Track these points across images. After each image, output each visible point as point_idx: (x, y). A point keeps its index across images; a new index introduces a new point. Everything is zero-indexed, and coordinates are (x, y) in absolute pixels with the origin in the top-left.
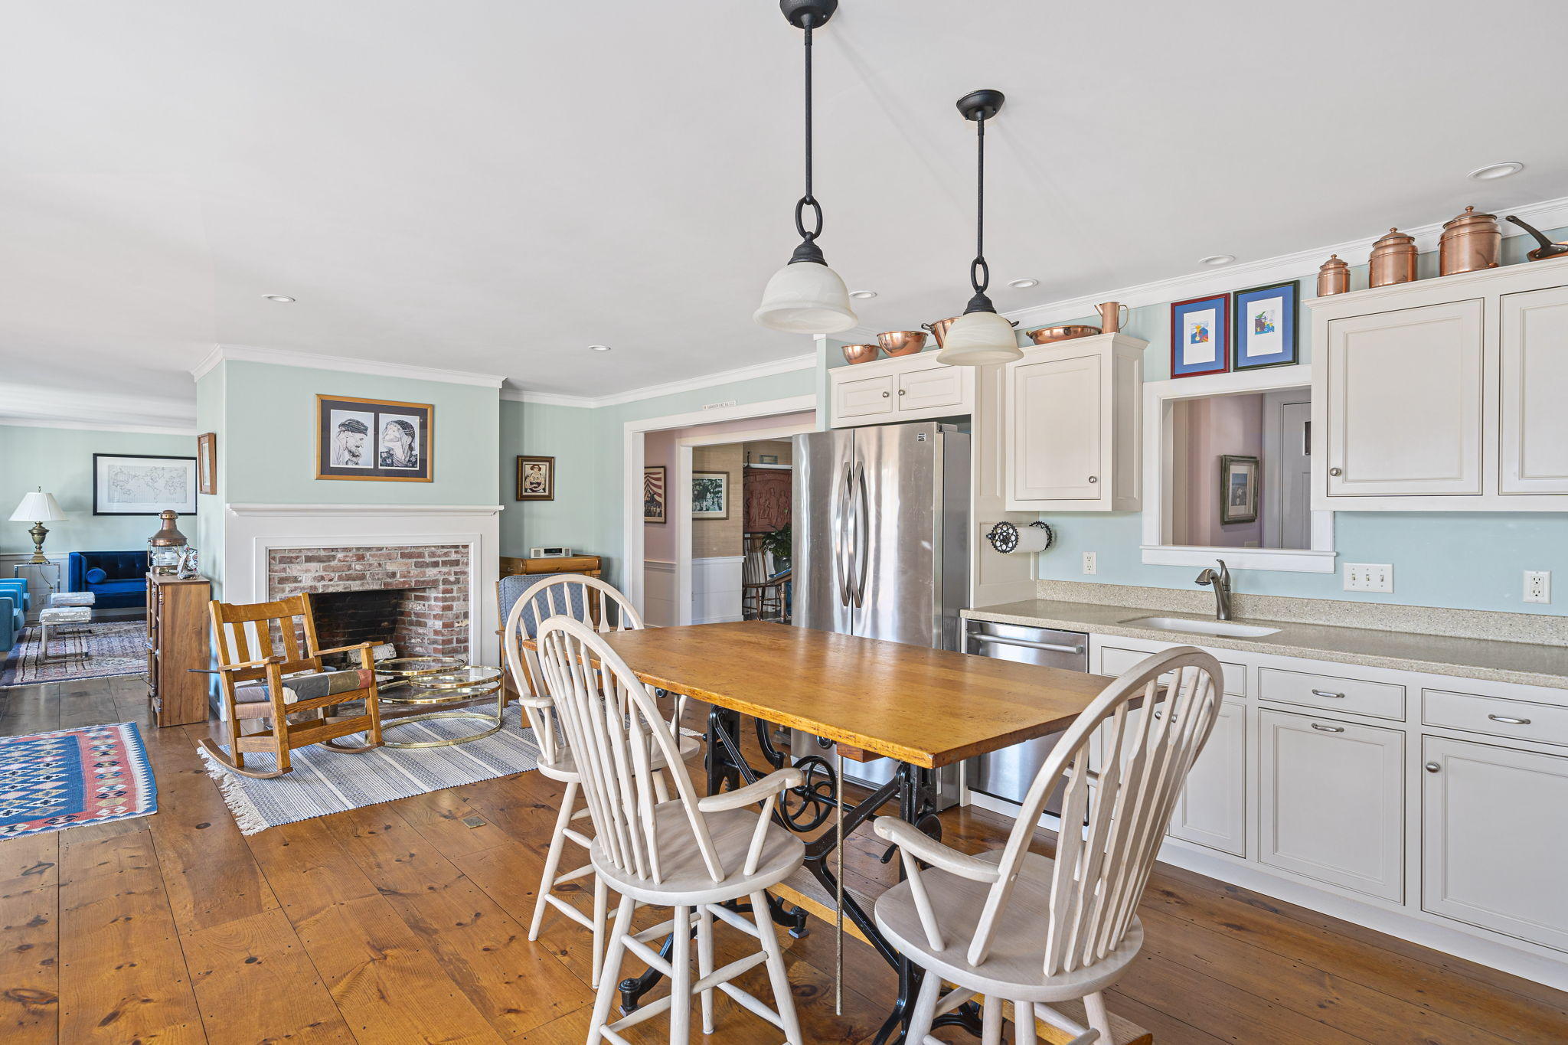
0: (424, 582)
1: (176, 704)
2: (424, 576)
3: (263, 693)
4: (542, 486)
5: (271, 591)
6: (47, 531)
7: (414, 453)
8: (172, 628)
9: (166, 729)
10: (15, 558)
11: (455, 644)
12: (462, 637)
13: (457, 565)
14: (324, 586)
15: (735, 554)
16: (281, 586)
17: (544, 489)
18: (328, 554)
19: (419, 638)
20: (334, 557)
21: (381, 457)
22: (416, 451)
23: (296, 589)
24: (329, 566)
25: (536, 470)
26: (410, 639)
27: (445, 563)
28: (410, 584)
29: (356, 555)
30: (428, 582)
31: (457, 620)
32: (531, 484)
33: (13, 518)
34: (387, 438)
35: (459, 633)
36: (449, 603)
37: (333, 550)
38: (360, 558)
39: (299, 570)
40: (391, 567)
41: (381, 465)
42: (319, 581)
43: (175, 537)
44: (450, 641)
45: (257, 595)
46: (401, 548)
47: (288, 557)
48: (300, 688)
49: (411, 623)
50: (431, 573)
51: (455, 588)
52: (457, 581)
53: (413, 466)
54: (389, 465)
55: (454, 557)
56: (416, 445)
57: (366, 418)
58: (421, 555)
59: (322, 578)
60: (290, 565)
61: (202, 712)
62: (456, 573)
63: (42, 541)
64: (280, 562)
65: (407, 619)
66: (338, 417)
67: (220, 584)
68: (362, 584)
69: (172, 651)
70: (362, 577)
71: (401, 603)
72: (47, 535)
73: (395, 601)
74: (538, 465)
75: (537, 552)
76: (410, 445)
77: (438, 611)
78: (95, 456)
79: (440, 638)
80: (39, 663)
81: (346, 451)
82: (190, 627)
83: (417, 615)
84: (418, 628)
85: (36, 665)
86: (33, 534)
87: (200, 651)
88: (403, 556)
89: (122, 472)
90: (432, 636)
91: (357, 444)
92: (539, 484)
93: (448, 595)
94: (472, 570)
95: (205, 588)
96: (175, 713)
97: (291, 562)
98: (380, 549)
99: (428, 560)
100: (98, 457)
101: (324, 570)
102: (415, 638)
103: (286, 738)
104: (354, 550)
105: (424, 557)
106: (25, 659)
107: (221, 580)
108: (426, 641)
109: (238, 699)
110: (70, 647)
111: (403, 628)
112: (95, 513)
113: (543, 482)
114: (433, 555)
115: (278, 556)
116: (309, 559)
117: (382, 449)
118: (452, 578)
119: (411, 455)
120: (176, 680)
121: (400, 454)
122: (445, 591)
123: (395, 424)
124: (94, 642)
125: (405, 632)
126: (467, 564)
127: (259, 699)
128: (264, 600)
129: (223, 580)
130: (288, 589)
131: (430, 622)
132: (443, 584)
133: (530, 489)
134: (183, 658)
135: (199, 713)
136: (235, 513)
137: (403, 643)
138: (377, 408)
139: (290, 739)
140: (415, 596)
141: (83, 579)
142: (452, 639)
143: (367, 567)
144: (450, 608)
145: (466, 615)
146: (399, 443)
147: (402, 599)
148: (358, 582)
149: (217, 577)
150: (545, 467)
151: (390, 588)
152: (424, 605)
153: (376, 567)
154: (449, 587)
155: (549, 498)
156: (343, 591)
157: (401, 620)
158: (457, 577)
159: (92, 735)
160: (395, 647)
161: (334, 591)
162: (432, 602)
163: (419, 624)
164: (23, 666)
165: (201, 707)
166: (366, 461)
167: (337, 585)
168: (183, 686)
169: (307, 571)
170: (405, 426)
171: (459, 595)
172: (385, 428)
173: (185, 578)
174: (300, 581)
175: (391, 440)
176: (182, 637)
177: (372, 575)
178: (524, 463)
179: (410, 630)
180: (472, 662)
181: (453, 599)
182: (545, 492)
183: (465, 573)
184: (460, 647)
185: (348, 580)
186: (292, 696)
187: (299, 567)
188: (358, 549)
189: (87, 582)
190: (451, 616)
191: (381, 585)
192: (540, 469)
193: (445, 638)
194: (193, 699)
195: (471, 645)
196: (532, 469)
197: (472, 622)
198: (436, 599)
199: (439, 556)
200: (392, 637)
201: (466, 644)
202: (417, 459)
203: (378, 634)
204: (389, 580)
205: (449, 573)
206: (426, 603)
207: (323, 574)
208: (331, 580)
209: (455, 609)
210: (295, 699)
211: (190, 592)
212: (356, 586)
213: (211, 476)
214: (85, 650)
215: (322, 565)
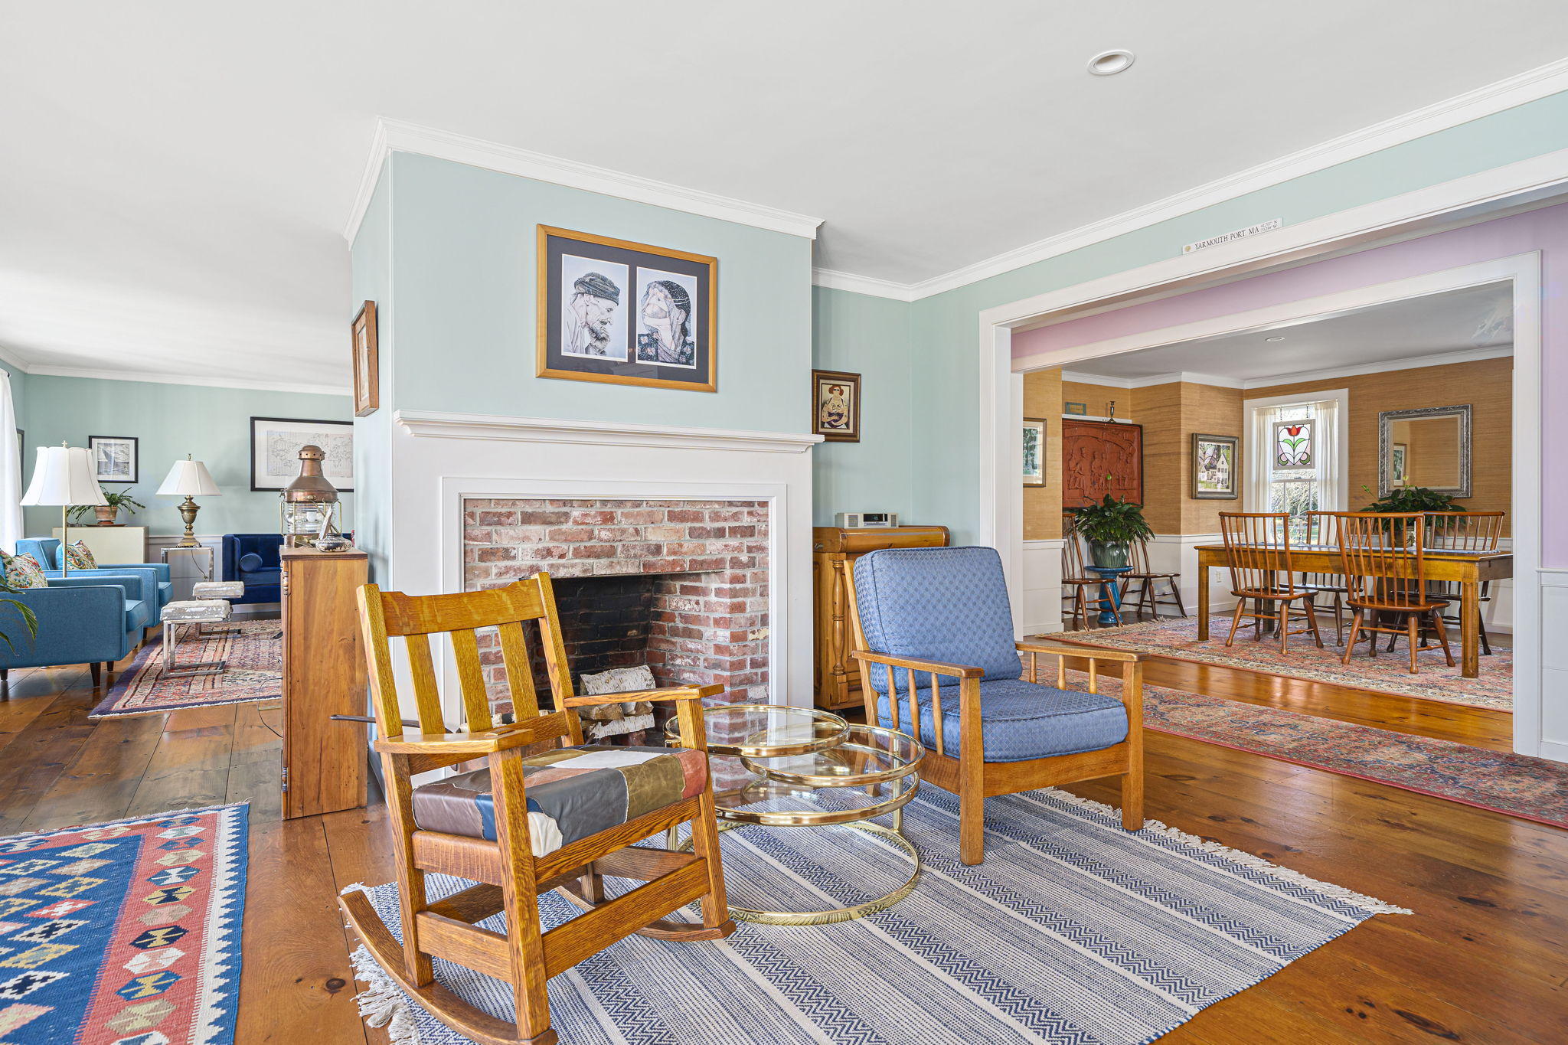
0: (702, 563)
1: (312, 778)
2: (703, 552)
3: (479, 817)
4: (844, 420)
5: (467, 572)
6: (199, 508)
7: (689, 339)
8: (305, 639)
9: (296, 821)
10: (165, 541)
11: (748, 670)
12: (758, 657)
13: (751, 536)
14: (552, 566)
15: (1053, 536)
16: (483, 564)
17: (847, 424)
18: (557, 510)
19: (688, 657)
20: (567, 515)
21: (640, 343)
22: (693, 337)
23: (507, 570)
24: (560, 531)
25: (836, 393)
26: (673, 659)
27: (734, 531)
28: (682, 566)
29: (601, 513)
30: (709, 563)
31: (753, 628)
32: (830, 415)
33: (160, 492)
34: (649, 310)
35: (754, 651)
36: (740, 600)
37: (565, 503)
38: (608, 518)
39: (512, 538)
40: (654, 536)
41: (640, 358)
42: (544, 557)
43: (320, 487)
44: (741, 665)
45: (445, 581)
46: (668, 503)
47: (495, 514)
48: (567, 809)
49: (675, 632)
50: (714, 548)
51: (748, 573)
52: (752, 563)
53: (687, 363)
54: (650, 358)
55: (746, 521)
56: (693, 326)
57: (616, 273)
58: (697, 517)
59: (549, 553)
60: (499, 528)
61: (356, 790)
62: (750, 549)
63: (192, 520)
64: (482, 523)
65: (668, 625)
66: (575, 268)
67: (385, 561)
68: (611, 565)
69: (305, 679)
70: (610, 553)
71: (657, 599)
72: (198, 513)
73: (647, 595)
74: (839, 386)
75: (853, 519)
76: (683, 325)
77: (722, 613)
78: (253, 419)
79: (726, 658)
80: (161, 677)
81: (586, 330)
82: (335, 636)
83: (685, 618)
84: (687, 640)
85: (156, 680)
86: (182, 511)
87: (353, 680)
88: (673, 517)
89: (281, 439)
90: (711, 654)
91: (603, 318)
92: (840, 415)
93: (738, 586)
94: (773, 543)
95: (360, 567)
96: (311, 793)
97: (500, 523)
98: (637, 504)
99: (708, 525)
100: (256, 422)
101: (552, 539)
102: (681, 657)
103: (539, 951)
104: (598, 504)
105: (702, 520)
106: (148, 670)
107: (386, 552)
108: (701, 663)
109: (419, 821)
110: (210, 653)
111: (662, 641)
112: (254, 489)
113: (846, 413)
114: (716, 517)
115: (478, 511)
116: (528, 519)
117: (640, 329)
118: (744, 558)
119: (685, 344)
120: (311, 732)
121: (668, 340)
122: (735, 579)
123: (661, 288)
124: (240, 646)
125: (664, 646)
126: (766, 534)
127: (469, 831)
128: (455, 588)
129: (390, 553)
130: (494, 571)
131: (708, 631)
132: (732, 567)
133: (829, 423)
134: (323, 692)
135: (352, 790)
136: (408, 430)
137: (660, 665)
138: (635, 257)
139: (548, 950)
140: (682, 587)
141: (237, 566)
142: (744, 661)
143: (618, 534)
144: (739, 608)
145: (764, 620)
146: (667, 320)
147: (659, 590)
148: (604, 561)
149: (380, 550)
150: (847, 389)
151: (652, 572)
152: (697, 603)
153: (633, 535)
154: (739, 572)
155: (853, 438)
156: (582, 575)
157: (660, 626)
158: (751, 555)
159: (169, 834)
160: (653, 671)
161: (568, 576)
162: (712, 598)
163: (689, 634)
164: (140, 681)
165: (354, 782)
166: (616, 350)
167: (573, 566)
168: (324, 744)
169: (525, 539)
170: (675, 291)
171: (754, 586)
172: (645, 293)
173: (328, 548)
174: (514, 557)
175: (654, 316)
176: (322, 655)
177: (626, 548)
178: (822, 381)
179: (674, 644)
180: (773, 700)
181: (745, 593)
182: (848, 428)
183: (762, 549)
184: (756, 674)
185: (589, 557)
186: (550, 835)
187: (512, 533)
188: (604, 502)
189: (240, 570)
190: (743, 622)
191: (639, 567)
192: (841, 393)
193: (734, 659)
194: (340, 767)
195: (773, 670)
196: (831, 391)
197: (773, 631)
198: (719, 592)
199: (725, 520)
200: (642, 654)
201: (764, 669)
202: (693, 350)
203: (623, 649)
204: (651, 558)
205: (739, 549)
206: (701, 599)
207: (551, 545)
208: (562, 556)
209: (748, 609)
210: (555, 842)
211: (335, 573)
212: (601, 568)
213: (370, 376)
214: (225, 658)
215: (549, 528)
